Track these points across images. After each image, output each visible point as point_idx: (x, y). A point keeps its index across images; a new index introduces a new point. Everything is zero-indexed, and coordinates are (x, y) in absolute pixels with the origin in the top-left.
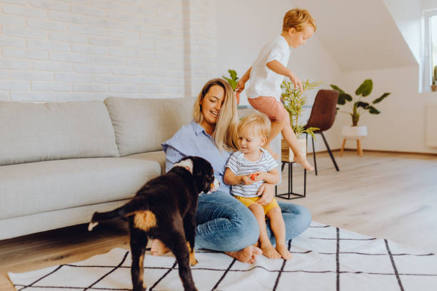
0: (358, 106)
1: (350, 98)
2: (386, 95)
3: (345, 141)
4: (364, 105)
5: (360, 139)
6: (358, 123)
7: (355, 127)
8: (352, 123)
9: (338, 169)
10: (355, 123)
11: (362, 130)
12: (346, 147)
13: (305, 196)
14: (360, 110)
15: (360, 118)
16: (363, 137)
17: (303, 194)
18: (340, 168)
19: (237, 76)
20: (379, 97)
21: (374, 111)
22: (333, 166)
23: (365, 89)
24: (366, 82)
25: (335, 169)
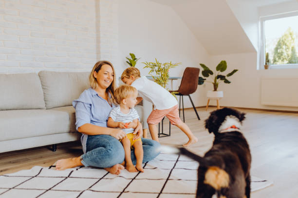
0: (218, 78)
1: (212, 73)
2: (235, 71)
3: (209, 100)
4: (221, 77)
5: (218, 99)
6: (218, 89)
7: (215, 92)
8: (213, 89)
9: (199, 119)
10: (215, 89)
11: (220, 94)
12: (210, 104)
13: (170, 135)
14: (219, 81)
15: (219, 86)
16: (220, 98)
17: (169, 134)
18: (200, 118)
19: (136, 57)
20: (230, 72)
21: (227, 82)
22: (196, 117)
23: (222, 66)
24: (222, 62)
25: (197, 119)
